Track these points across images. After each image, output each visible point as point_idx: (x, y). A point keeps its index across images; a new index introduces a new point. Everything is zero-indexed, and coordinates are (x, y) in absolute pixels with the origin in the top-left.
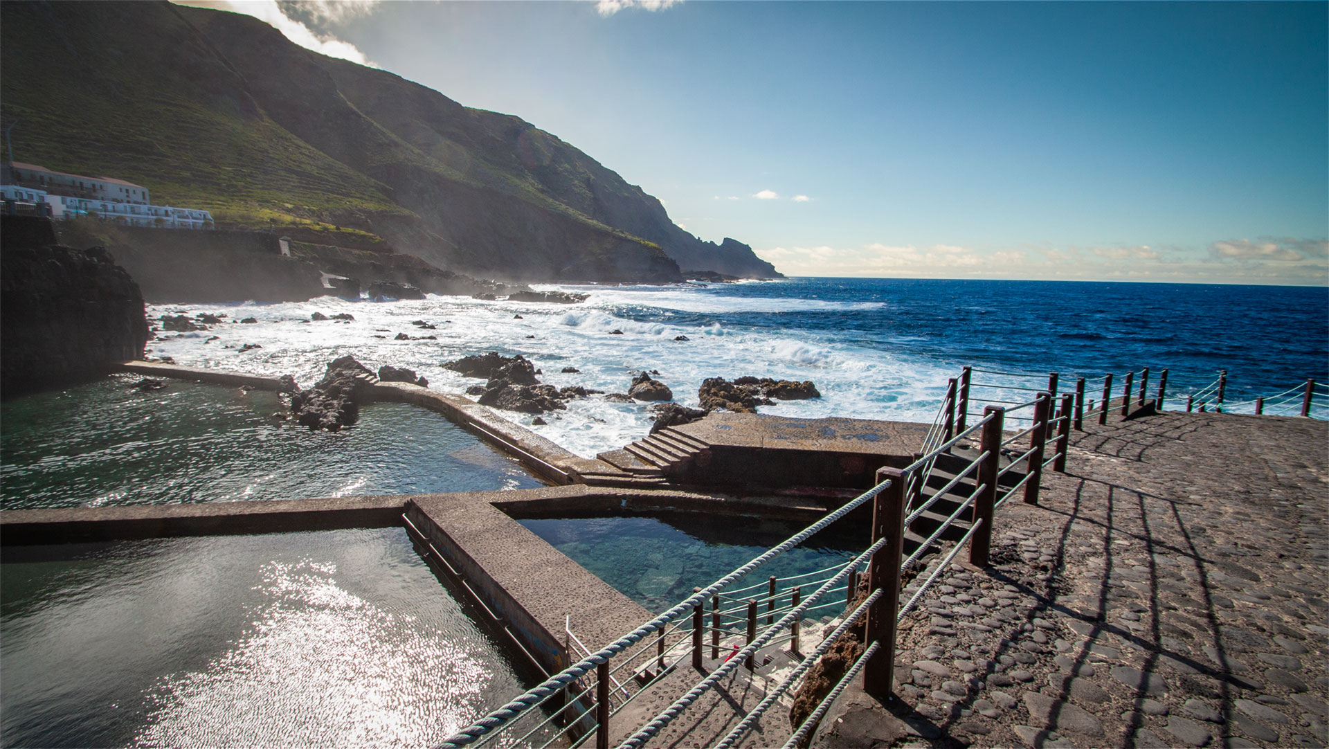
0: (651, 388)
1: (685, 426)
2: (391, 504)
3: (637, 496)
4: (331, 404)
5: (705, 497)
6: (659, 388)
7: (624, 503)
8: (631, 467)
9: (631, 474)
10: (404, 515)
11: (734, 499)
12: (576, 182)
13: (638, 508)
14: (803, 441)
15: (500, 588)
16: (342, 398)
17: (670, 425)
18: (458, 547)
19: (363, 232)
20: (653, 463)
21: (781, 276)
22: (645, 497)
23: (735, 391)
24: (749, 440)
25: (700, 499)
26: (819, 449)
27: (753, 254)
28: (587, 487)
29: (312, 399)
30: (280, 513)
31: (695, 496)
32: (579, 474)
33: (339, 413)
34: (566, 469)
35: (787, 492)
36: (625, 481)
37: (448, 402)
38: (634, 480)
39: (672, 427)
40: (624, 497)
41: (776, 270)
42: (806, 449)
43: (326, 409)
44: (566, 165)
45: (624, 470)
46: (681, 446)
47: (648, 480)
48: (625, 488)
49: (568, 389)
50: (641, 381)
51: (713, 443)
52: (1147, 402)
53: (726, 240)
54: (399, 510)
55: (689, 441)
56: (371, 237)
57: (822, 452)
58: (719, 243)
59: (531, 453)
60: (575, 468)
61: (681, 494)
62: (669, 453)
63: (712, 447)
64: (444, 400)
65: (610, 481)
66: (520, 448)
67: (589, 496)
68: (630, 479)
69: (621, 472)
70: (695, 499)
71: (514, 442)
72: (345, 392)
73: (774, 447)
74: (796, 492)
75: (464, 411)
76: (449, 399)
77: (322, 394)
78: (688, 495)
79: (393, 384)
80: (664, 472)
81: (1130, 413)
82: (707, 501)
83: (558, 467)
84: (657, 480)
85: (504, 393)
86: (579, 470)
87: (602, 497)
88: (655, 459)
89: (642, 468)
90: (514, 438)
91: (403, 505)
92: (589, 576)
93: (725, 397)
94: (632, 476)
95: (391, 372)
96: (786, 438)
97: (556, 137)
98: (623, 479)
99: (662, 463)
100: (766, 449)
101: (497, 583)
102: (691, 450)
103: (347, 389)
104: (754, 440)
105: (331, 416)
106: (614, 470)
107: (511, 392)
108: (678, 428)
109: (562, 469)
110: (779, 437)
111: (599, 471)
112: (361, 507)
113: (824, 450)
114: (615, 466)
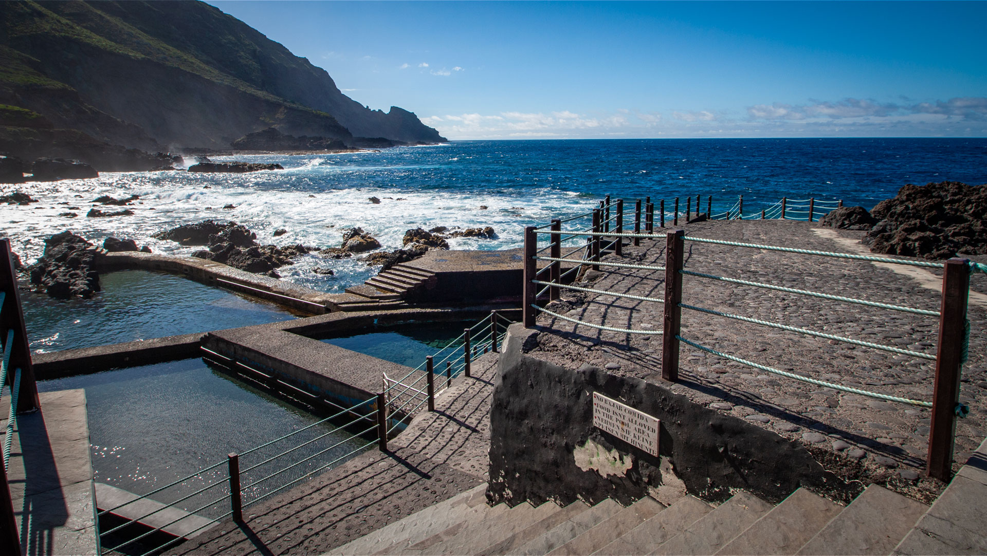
0: (362, 240)
1: (411, 262)
2: (189, 340)
3: (386, 315)
4: (76, 274)
5: (436, 310)
6: (369, 240)
7: (376, 321)
8: (376, 295)
9: (378, 300)
10: (202, 347)
11: (457, 310)
12: (242, 53)
13: (388, 325)
14: (501, 265)
15: (317, 375)
16: (83, 268)
17: (401, 262)
18: (270, 358)
19: (17, 108)
20: (392, 291)
21: (444, 140)
22: (392, 314)
23: (433, 239)
24: (462, 267)
25: (433, 312)
26: (513, 269)
27: (419, 121)
28: (345, 313)
29: (52, 271)
30: (92, 357)
31: (428, 310)
32: (335, 304)
33: (88, 280)
34: (323, 302)
35: (494, 301)
36: (374, 306)
37: (190, 264)
38: (380, 304)
39: (402, 264)
40: (376, 316)
41: (441, 135)
42: (504, 269)
43: (72, 278)
44: (230, 37)
45: (371, 298)
46: (412, 276)
47: (391, 303)
48: (374, 310)
49: (288, 247)
50: (353, 236)
51: (437, 271)
52: (701, 214)
53: (393, 108)
54: (196, 345)
55: (418, 272)
56: (27, 113)
57: (515, 270)
58: (387, 111)
59: (287, 295)
60: (332, 300)
61: (418, 310)
62: (404, 282)
63: (437, 274)
64: (183, 263)
65: (363, 306)
66: (275, 292)
67: (349, 318)
68: (377, 304)
69: (369, 300)
70: (429, 312)
71: (268, 289)
72: (85, 262)
73: (481, 270)
74: (500, 301)
75: (209, 270)
76: (188, 261)
77: (61, 266)
78: (424, 310)
79: (125, 253)
80: (402, 296)
81: (690, 220)
82: (438, 313)
83: (315, 302)
84: (398, 302)
85: (233, 254)
86: (336, 301)
87: (359, 318)
88: (393, 288)
89: (385, 295)
90: (268, 285)
91: (199, 340)
92: (377, 360)
93: (425, 243)
94: (378, 302)
95: (117, 243)
96: (488, 264)
97: (217, 9)
98: (372, 304)
99: (399, 290)
100: (476, 272)
101: (313, 372)
102: (421, 278)
103: (88, 259)
104: (466, 267)
105: (81, 284)
106: (362, 299)
107: (239, 253)
108: (407, 264)
109: (320, 303)
110: (483, 264)
111: (352, 301)
112: (163, 345)
113: (516, 269)
114: (363, 296)
